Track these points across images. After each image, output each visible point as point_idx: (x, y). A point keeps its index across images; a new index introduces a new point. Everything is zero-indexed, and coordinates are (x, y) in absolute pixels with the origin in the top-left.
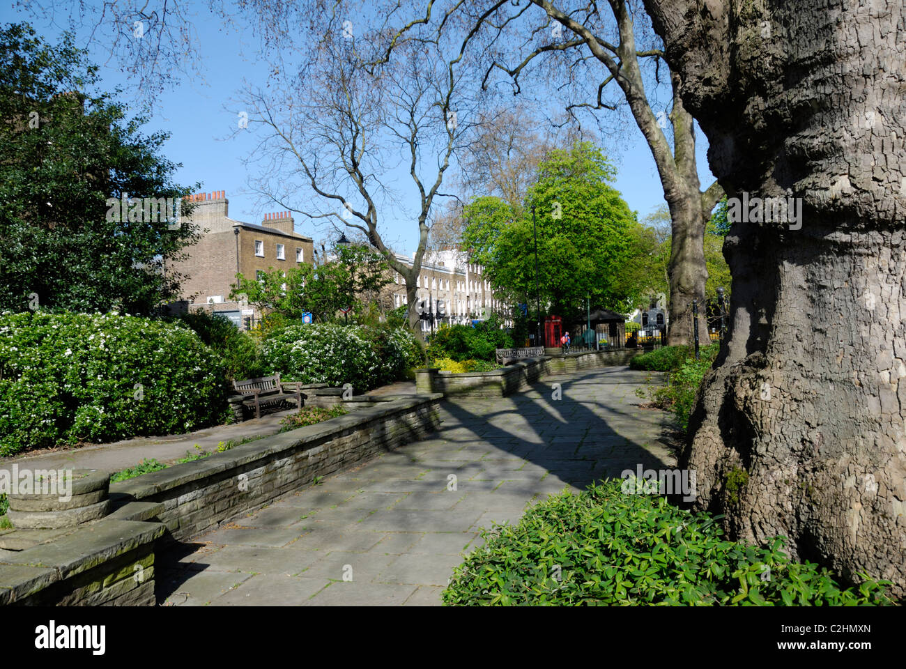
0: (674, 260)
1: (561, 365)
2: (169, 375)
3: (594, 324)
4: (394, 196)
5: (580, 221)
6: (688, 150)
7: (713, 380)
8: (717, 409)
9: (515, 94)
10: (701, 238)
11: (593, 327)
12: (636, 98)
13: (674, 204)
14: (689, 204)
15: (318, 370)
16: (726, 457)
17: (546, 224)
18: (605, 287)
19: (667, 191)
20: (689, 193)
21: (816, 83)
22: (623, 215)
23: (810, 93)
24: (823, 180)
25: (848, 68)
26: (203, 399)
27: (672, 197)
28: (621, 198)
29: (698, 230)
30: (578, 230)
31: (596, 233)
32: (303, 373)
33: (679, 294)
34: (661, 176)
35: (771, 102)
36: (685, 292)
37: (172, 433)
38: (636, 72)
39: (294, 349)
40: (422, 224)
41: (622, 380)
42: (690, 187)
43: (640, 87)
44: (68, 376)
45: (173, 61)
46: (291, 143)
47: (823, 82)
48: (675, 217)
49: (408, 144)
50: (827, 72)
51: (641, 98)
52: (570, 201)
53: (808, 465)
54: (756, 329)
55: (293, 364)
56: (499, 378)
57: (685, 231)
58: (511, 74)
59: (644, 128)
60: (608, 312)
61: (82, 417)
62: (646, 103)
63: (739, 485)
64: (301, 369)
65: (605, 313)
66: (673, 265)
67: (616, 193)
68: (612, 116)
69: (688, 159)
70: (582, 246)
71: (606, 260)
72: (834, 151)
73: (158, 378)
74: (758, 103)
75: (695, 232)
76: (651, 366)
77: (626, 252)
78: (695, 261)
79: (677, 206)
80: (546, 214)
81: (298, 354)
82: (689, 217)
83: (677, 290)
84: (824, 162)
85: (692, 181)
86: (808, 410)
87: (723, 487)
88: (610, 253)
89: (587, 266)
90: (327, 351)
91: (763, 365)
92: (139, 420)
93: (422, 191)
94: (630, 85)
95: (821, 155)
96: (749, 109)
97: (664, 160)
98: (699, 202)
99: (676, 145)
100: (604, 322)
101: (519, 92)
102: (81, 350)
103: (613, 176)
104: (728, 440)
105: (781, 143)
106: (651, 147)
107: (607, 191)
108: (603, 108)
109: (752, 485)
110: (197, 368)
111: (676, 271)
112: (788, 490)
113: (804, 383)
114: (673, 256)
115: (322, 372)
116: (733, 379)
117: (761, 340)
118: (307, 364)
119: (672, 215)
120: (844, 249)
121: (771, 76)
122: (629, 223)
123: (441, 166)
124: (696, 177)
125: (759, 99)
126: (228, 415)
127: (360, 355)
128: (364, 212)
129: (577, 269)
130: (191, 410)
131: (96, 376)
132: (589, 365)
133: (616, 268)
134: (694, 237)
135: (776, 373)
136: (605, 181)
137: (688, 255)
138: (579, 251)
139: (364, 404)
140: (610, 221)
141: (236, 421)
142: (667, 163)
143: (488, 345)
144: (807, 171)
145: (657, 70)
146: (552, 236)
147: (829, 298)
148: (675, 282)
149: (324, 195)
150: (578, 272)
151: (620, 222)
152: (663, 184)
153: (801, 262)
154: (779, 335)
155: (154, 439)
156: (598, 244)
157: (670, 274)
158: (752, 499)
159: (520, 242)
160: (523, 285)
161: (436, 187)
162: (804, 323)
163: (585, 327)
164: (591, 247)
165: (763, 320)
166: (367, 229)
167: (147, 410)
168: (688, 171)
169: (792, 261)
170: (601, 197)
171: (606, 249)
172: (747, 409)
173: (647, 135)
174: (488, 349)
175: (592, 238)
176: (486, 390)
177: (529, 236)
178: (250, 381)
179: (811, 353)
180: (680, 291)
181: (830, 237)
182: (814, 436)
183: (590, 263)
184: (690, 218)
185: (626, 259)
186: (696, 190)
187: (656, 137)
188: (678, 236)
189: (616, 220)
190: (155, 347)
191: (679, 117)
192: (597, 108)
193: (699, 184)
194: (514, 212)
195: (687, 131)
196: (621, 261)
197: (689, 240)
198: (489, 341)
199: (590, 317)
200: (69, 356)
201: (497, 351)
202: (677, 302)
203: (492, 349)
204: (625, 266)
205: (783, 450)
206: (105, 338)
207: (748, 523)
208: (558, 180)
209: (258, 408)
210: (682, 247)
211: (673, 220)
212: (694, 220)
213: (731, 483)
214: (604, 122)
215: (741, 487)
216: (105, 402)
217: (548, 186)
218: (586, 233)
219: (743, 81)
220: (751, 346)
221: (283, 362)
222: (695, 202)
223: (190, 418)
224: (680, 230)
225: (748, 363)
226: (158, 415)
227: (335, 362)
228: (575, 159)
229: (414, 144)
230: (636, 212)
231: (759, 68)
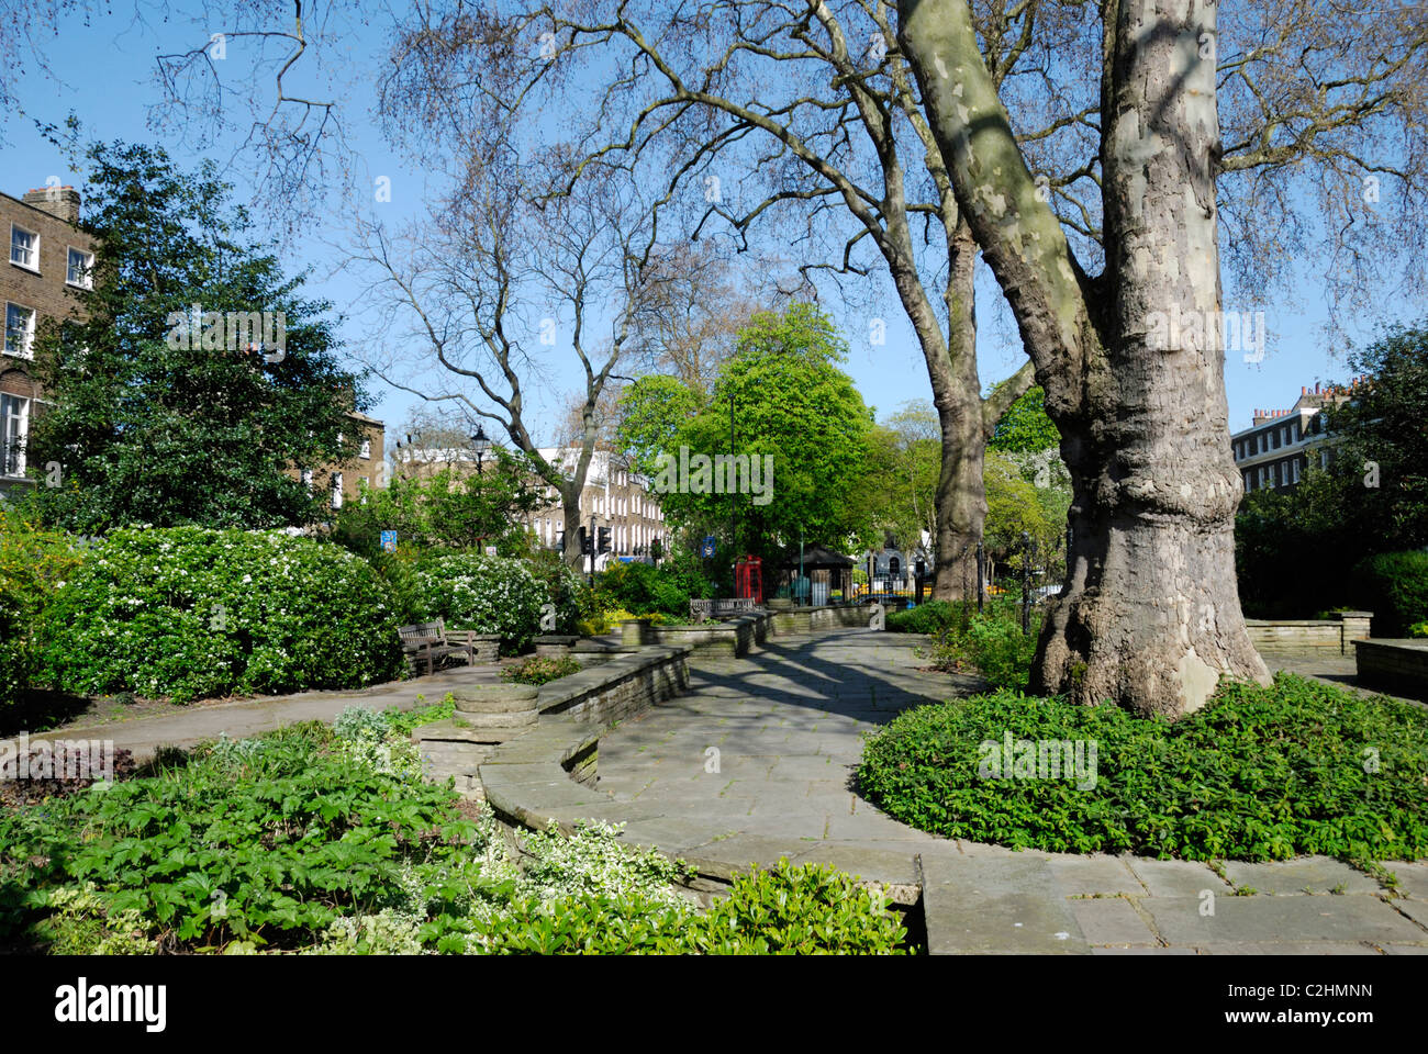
0: (944, 488)
1: (789, 622)
2: (354, 612)
3: (809, 569)
4: (542, 374)
5: (795, 419)
6: (967, 342)
7: (1060, 606)
8: (1064, 627)
9: (739, 251)
10: (980, 460)
11: (807, 574)
12: (902, 272)
13: (946, 413)
14: (967, 415)
15: (489, 617)
16: (1071, 657)
17: (746, 420)
18: (826, 516)
19: (938, 396)
20: (967, 399)
21: (1136, 422)
22: (855, 412)
23: (1132, 427)
24: (1138, 481)
25: (1154, 417)
26: (383, 646)
27: (944, 404)
28: (854, 387)
29: (976, 450)
30: (791, 430)
31: (817, 437)
32: (469, 620)
33: (949, 532)
34: (931, 375)
35: (1108, 427)
36: (957, 531)
37: (347, 688)
38: (905, 237)
39: (456, 589)
40: (589, 418)
41: (878, 643)
42: (968, 391)
43: (909, 256)
44: (244, 609)
45: (318, 197)
46: (410, 293)
47: (1140, 422)
48: (948, 430)
49: (572, 302)
50: (1143, 417)
51: (909, 272)
52: (781, 388)
53: (1125, 655)
54: (1091, 570)
55: (456, 607)
56: (733, 634)
57: (959, 450)
58: (738, 225)
59: (912, 310)
60: (830, 552)
61: (262, 660)
62: (916, 278)
63: (1082, 672)
64: (467, 615)
65: (823, 554)
66: (942, 495)
67: (847, 380)
68: (861, 283)
69: (966, 354)
70: (797, 454)
71: (830, 478)
72: (1144, 464)
73: (340, 615)
74: (1098, 425)
75: (972, 452)
76: (912, 627)
77: (859, 467)
78: (971, 490)
79: (950, 417)
80: (746, 406)
81: (463, 595)
82: (965, 432)
83: (947, 527)
84: (1139, 470)
85: (971, 384)
86: (1126, 622)
87: (1070, 676)
88: (836, 466)
89: (802, 484)
90: (501, 592)
91: (1097, 595)
92: (319, 668)
93: (589, 370)
94: (897, 253)
95: (1137, 466)
96: (1093, 428)
97: (936, 355)
98: (979, 412)
99: (952, 334)
100: (823, 567)
101: (745, 249)
102: (262, 578)
103: (843, 355)
104: (1071, 646)
105: (1113, 452)
106: (920, 336)
107: (834, 376)
108: (850, 272)
109: (1090, 671)
110: (381, 606)
111: (948, 501)
112: (1113, 672)
113: (1123, 606)
114: (943, 482)
115: (494, 619)
116: (1076, 605)
117: (1096, 578)
118: (476, 608)
119: (943, 427)
120: (1149, 523)
121: (1109, 411)
122: (864, 424)
123: (618, 336)
124: (976, 378)
125: (1101, 423)
126: (401, 668)
127: (536, 600)
128: (508, 397)
129: (788, 488)
130: (371, 658)
131: (278, 609)
132: (824, 625)
133: (843, 489)
134: (972, 458)
135: (1107, 599)
136: (831, 361)
137: (963, 481)
138: (792, 463)
139: (597, 656)
140: (838, 421)
141: (410, 677)
142: (940, 359)
143: (679, 593)
144: (1129, 474)
145: (927, 228)
146: (753, 438)
147: (1140, 552)
148: (946, 516)
149: (455, 370)
150: (790, 493)
151: (852, 421)
152: (933, 385)
153: (1123, 529)
154: (1108, 575)
155: (328, 693)
156: (820, 453)
157: (938, 506)
158: (1091, 680)
159: (707, 445)
160: (709, 508)
161: (609, 366)
162: (1124, 568)
163: (794, 574)
164: (809, 457)
165: (1097, 565)
166: (509, 420)
167: (328, 656)
168: (966, 370)
169: (1117, 528)
170: (826, 385)
171: (832, 462)
172: (1087, 623)
173: (915, 320)
174: (679, 599)
175: (811, 445)
176: (715, 649)
177: (721, 437)
178: (413, 628)
179: (1127, 586)
180: (951, 528)
181: (1141, 515)
182: (1129, 638)
183: (808, 480)
184: (967, 433)
185: (857, 477)
186: (976, 396)
187: (927, 324)
188: (950, 457)
189: (846, 419)
190: (336, 578)
191: (956, 298)
192: (843, 272)
193: (979, 388)
194: (697, 399)
195: (967, 318)
196: (850, 480)
197: (964, 463)
198: (679, 587)
199: (804, 558)
200: (248, 584)
201: (693, 602)
202: (947, 543)
203: (685, 599)
204: (857, 486)
205: (1110, 647)
206: (288, 563)
207: (1087, 694)
208: (765, 356)
209: (430, 662)
210: (955, 471)
211: (945, 434)
212: (973, 435)
213: (1075, 672)
214: (848, 291)
215: (1083, 674)
216: (287, 643)
217: (750, 364)
218: (801, 436)
219: (1091, 409)
220: (1088, 583)
221: (441, 604)
222: (974, 413)
223: (368, 669)
224: (953, 448)
225: (1086, 594)
226: (338, 663)
227: (510, 606)
228: (791, 328)
229: (579, 303)
230: (873, 409)
231: (1102, 404)
